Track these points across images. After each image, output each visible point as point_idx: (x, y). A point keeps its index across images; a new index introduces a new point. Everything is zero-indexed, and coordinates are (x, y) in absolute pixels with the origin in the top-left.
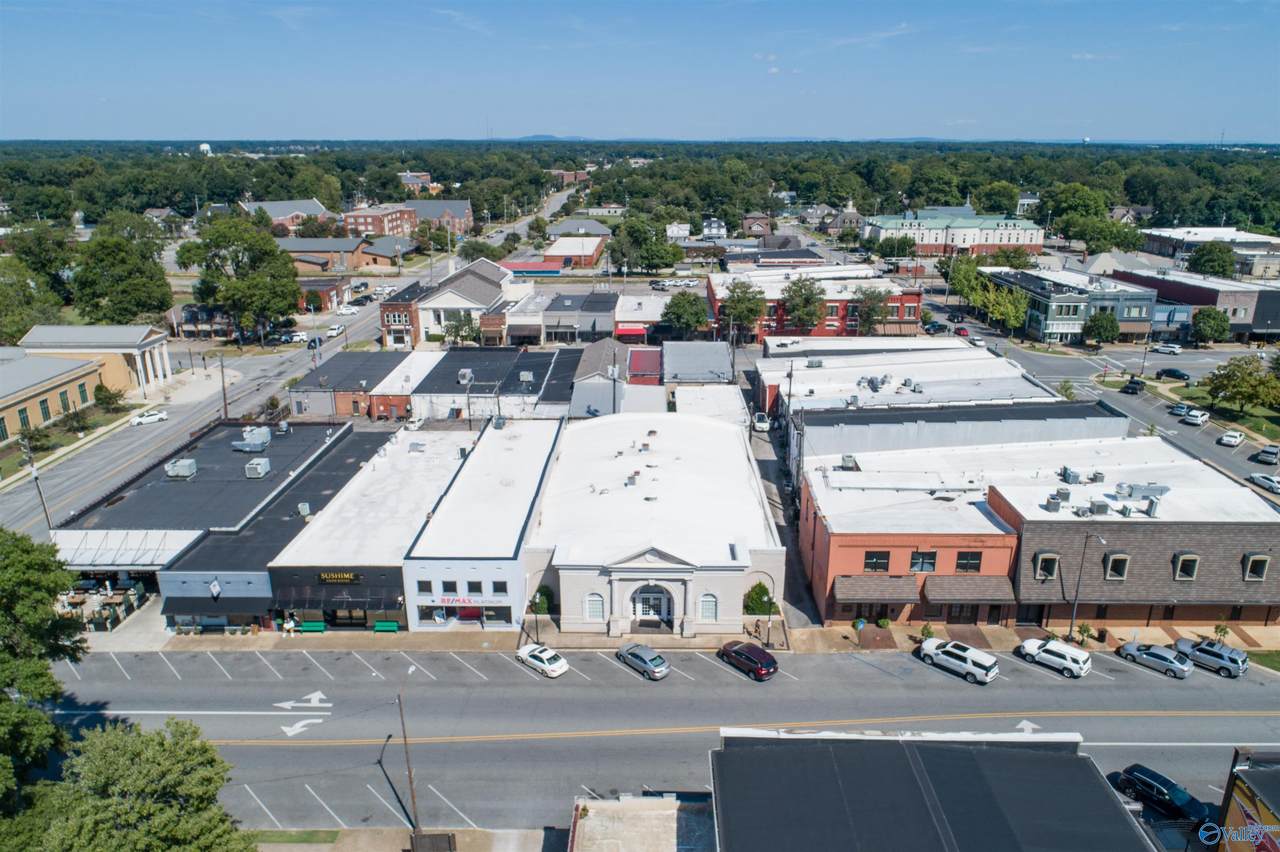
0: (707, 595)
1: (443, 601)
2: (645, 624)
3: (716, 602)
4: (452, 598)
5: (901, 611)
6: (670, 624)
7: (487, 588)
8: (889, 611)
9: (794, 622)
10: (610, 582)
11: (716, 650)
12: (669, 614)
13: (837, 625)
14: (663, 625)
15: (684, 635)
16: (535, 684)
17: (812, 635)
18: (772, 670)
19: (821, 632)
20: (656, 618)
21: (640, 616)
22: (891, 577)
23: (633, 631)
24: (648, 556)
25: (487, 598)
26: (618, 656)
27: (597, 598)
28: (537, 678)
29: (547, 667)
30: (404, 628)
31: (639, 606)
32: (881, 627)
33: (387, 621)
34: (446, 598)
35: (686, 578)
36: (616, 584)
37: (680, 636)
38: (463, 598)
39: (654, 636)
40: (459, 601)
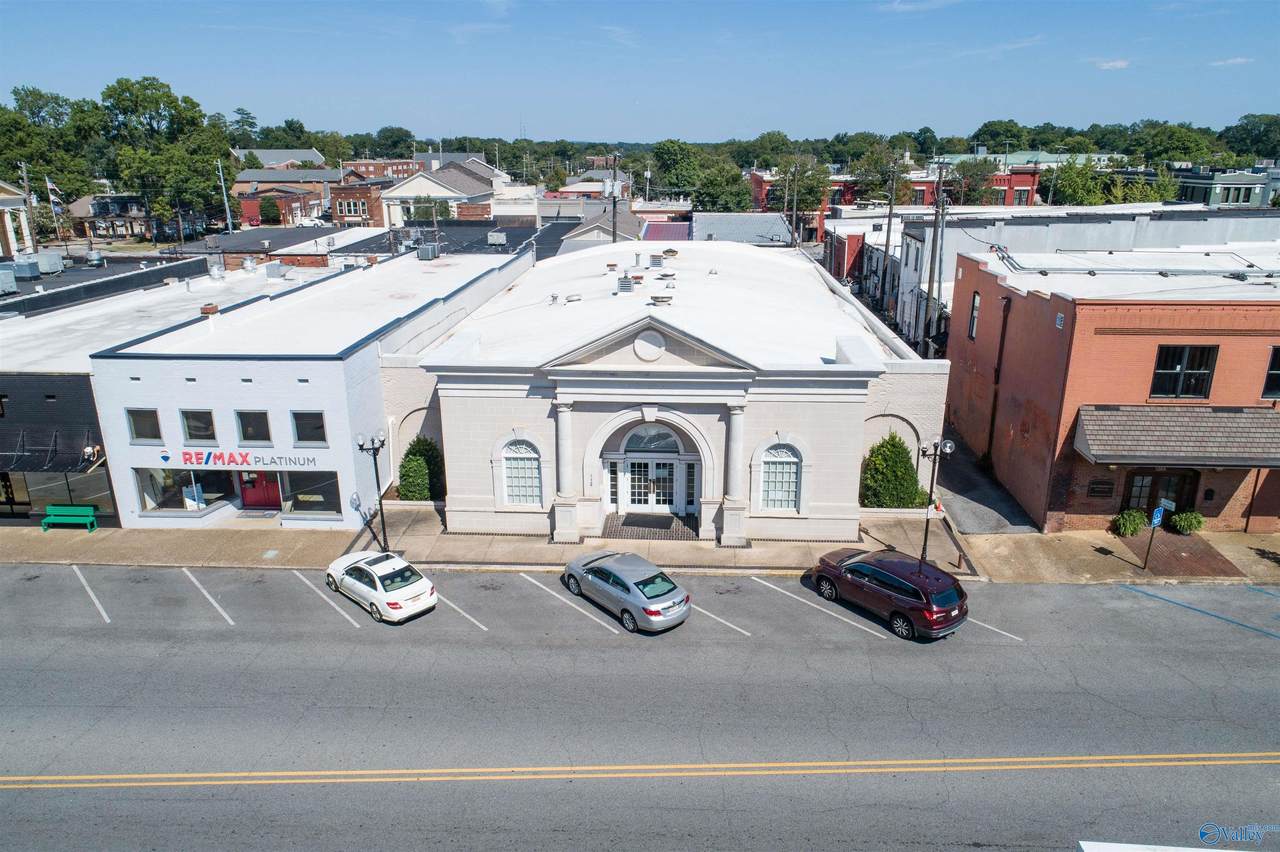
0: (777, 447)
1: (187, 457)
2: (632, 520)
3: (798, 465)
4: (205, 451)
5: (1230, 496)
6: (692, 521)
7: (282, 428)
8: (1200, 495)
9: (969, 523)
10: (554, 413)
11: (801, 573)
12: (690, 502)
13: (1073, 527)
14: (677, 524)
15: (724, 542)
16: (346, 637)
17: (1019, 545)
18: (955, 613)
19: (1040, 541)
20: (664, 510)
21: (626, 506)
22: (1216, 410)
23: (609, 532)
24: (640, 345)
25: (283, 453)
26: (567, 580)
27: (524, 452)
28: (354, 621)
29: (380, 597)
30: (112, 520)
31: (625, 480)
32: (1179, 532)
33: (72, 505)
34: (193, 450)
35: (731, 402)
36: (566, 416)
37: (714, 543)
38: (229, 449)
39: (655, 543)
40: (221, 457)
